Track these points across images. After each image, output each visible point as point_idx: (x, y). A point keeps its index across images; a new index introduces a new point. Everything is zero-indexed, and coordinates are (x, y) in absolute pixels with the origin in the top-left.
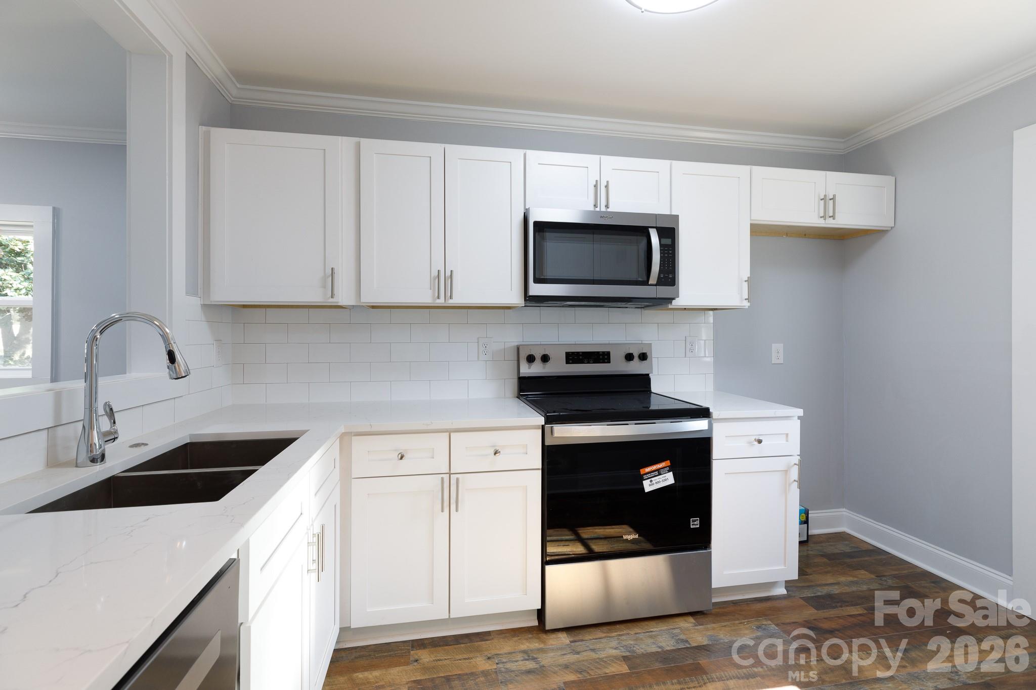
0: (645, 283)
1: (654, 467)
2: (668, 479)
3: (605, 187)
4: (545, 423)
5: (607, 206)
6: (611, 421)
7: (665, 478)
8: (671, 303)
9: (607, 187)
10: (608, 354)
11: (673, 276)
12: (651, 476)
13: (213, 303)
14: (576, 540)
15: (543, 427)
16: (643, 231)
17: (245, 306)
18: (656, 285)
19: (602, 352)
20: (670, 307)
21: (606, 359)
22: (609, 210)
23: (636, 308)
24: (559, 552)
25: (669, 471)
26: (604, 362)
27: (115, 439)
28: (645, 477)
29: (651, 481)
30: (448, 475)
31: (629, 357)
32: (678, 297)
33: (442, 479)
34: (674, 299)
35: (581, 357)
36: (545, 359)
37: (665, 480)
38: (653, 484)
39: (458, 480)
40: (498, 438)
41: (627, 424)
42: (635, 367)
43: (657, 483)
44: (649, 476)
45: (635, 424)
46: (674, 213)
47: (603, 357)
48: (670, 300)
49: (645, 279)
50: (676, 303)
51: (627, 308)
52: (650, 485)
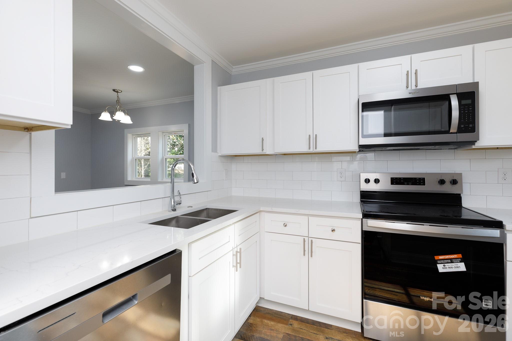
0: (448, 132)
1: (447, 257)
2: (461, 267)
3: (415, 74)
4: (363, 217)
5: (416, 86)
6: (411, 222)
7: (457, 266)
8: (475, 144)
9: (416, 73)
10: (424, 179)
11: (473, 125)
12: (444, 262)
13: (222, 155)
14: (404, 294)
15: (362, 219)
16: (446, 98)
17: (236, 156)
18: (456, 133)
19: (419, 178)
20: (473, 147)
21: (422, 183)
22: (418, 88)
23: (449, 149)
24: (390, 298)
25: (461, 262)
26: (420, 184)
27: (180, 204)
28: (439, 262)
29: (444, 266)
30: (308, 238)
31: (442, 182)
32: (479, 140)
33: (304, 239)
34: (476, 141)
35: (402, 181)
36: (377, 181)
37: (458, 267)
38: (446, 268)
39: (312, 241)
40: (335, 223)
41: (424, 225)
42: (448, 189)
43: (449, 268)
44: (442, 261)
45: (430, 225)
46: (475, 81)
47: (420, 181)
48: (473, 143)
49: (448, 129)
50: (478, 144)
51: (441, 149)
52: (443, 268)
